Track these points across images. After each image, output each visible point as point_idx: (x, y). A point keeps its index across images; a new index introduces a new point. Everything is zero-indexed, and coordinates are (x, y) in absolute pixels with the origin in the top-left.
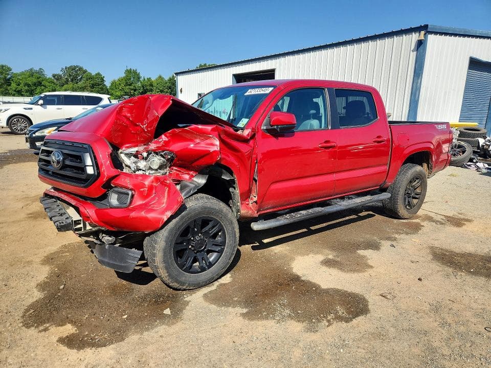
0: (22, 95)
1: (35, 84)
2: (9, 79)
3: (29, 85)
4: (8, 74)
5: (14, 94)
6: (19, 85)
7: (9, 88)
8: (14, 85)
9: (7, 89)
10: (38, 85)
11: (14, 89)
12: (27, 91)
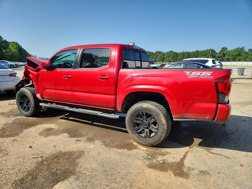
0: (230, 61)
1: (237, 55)
2: (225, 54)
3: (233, 56)
4: (225, 51)
5: (226, 61)
6: (229, 56)
7: (224, 58)
8: (226, 56)
9: (223, 58)
10: (239, 55)
11: (226, 58)
12: (232, 59)
